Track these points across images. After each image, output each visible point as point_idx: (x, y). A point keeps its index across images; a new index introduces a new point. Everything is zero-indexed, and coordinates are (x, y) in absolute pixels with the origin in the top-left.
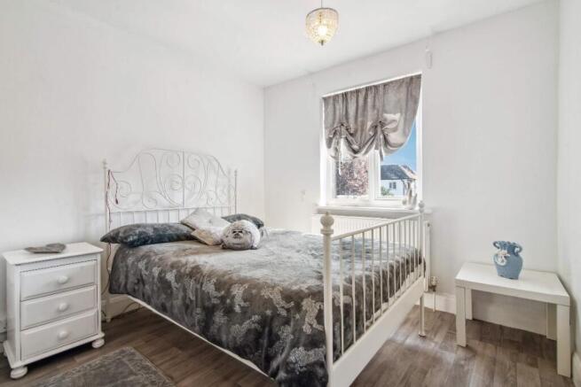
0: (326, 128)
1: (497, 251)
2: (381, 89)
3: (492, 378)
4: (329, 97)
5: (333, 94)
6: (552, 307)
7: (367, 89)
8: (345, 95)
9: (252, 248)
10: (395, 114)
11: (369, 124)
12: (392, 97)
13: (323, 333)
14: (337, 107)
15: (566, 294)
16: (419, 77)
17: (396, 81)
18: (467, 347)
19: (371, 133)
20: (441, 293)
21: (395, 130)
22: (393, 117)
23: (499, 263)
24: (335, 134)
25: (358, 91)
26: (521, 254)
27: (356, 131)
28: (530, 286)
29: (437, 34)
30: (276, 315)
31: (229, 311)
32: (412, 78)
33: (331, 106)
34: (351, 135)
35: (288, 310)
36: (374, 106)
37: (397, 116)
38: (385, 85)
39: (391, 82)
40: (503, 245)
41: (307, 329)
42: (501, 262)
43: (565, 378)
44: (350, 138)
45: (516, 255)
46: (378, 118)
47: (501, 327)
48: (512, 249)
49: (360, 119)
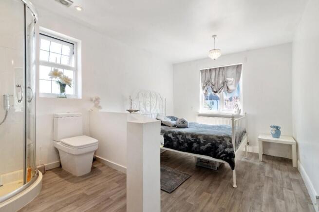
0: (202, 82)
1: (272, 129)
2: (226, 68)
3: (272, 167)
4: (203, 70)
5: (205, 69)
6: (290, 146)
7: (220, 68)
8: (210, 70)
9: (187, 127)
10: (231, 78)
11: (221, 82)
12: (230, 72)
13: (232, 145)
14: (207, 74)
15: (295, 141)
16: (241, 65)
17: (232, 66)
18: (263, 161)
19: (222, 85)
20: (251, 145)
21: (231, 84)
22: (231, 80)
23: (273, 133)
24: (206, 85)
25: (216, 69)
26: (280, 130)
27: (215, 84)
28: (283, 139)
29: (248, 51)
30: (216, 142)
31: (199, 143)
32: (238, 65)
33: (204, 74)
34: (213, 85)
35: (220, 141)
36: (223, 75)
37: (232, 79)
38: (227, 67)
39: (230, 66)
40: (274, 127)
41: (228, 144)
42: (274, 132)
43: (295, 168)
44: (213, 87)
45: (279, 130)
46: (224, 79)
47: (273, 156)
48: (277, 128)
49: (217, 80)
